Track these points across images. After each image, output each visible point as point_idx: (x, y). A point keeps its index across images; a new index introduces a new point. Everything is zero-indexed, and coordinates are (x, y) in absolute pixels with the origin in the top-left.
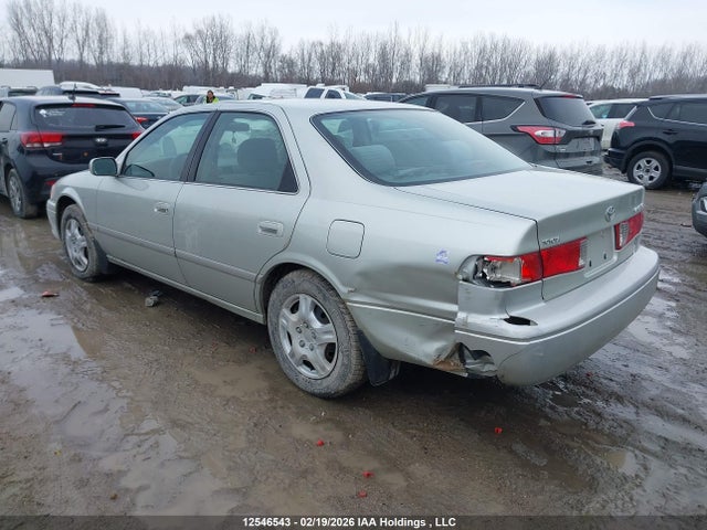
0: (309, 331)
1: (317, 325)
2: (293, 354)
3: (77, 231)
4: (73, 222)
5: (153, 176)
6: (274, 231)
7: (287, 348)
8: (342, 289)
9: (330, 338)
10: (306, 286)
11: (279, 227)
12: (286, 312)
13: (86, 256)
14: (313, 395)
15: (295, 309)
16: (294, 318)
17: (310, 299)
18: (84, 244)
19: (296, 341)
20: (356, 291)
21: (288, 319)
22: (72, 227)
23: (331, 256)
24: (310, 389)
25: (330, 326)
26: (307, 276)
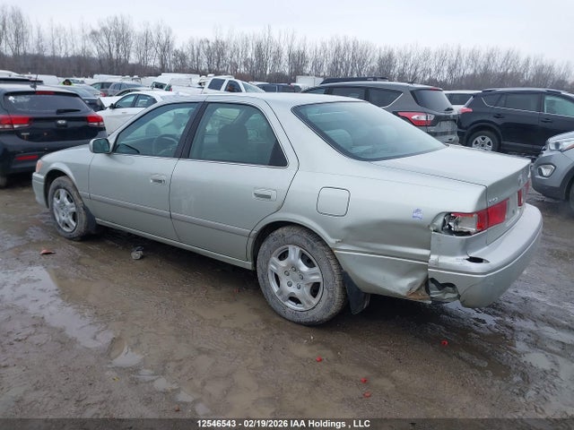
0: (296, 275)
1: (304, 268)
2: (281, 293)
3: (66, 199)
4: (63, 193)
5: (138, 152)
6: (269, 197)
7: (275, 288)
8: (331, 241)
9: (317, 278)
10: (296, 238)
11: (273, 194)
12: (275, 259)
13: (74, 219)
14: (299, 323)
15: (283, 256)
16: (283, 264)
17: (298, 249)
18: (73, 209)
19: (284, 282)
20: (343, 242)
21: (277, 265)
22: (61, 196)
23: (320, 215)
24: (297, 319)
25: (316, 269)
26: (297, 231)
